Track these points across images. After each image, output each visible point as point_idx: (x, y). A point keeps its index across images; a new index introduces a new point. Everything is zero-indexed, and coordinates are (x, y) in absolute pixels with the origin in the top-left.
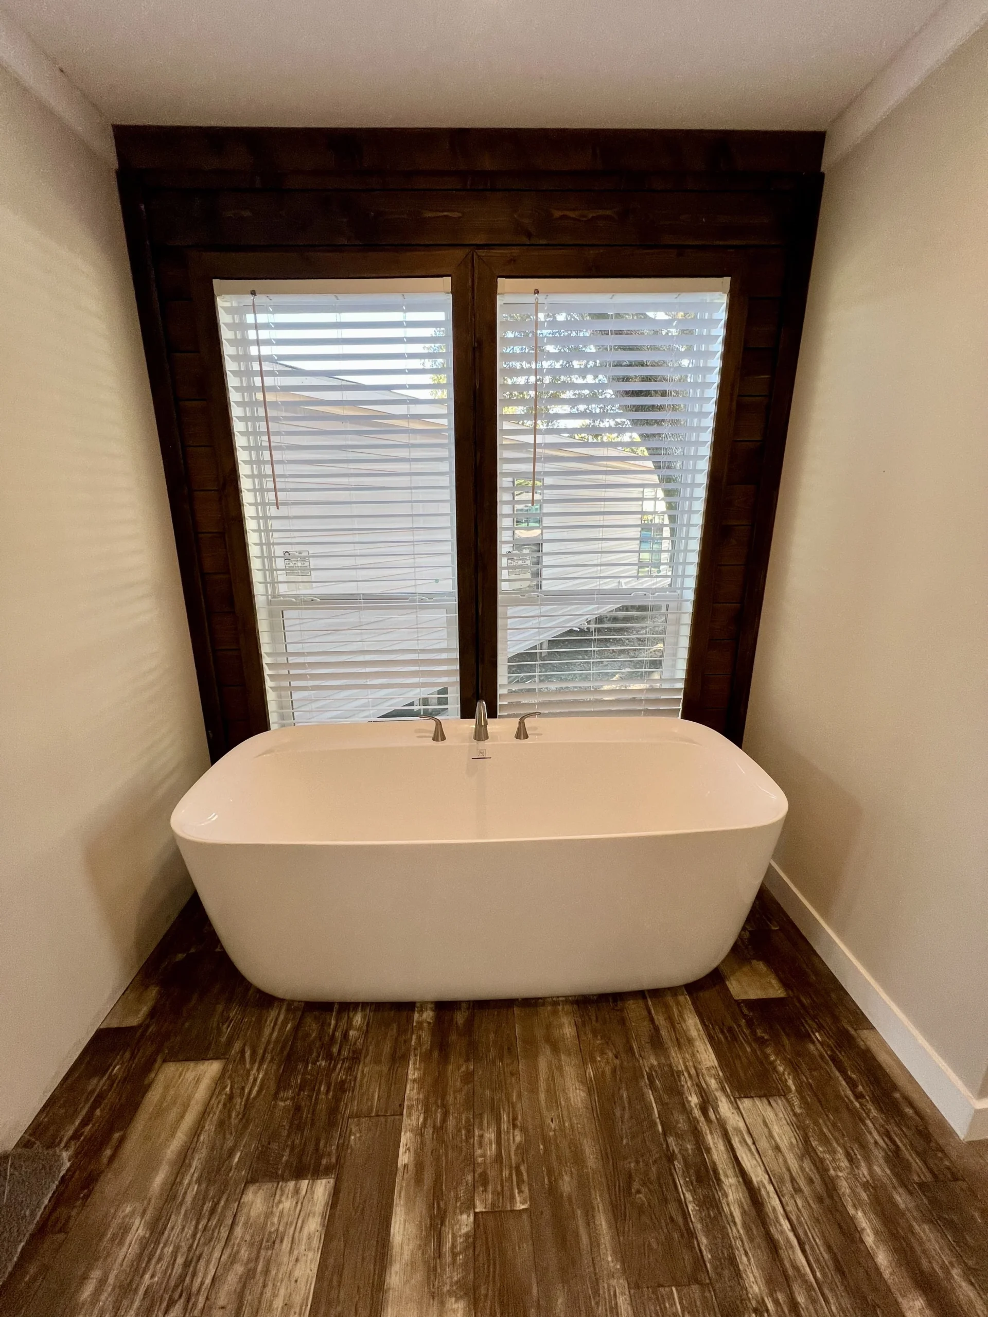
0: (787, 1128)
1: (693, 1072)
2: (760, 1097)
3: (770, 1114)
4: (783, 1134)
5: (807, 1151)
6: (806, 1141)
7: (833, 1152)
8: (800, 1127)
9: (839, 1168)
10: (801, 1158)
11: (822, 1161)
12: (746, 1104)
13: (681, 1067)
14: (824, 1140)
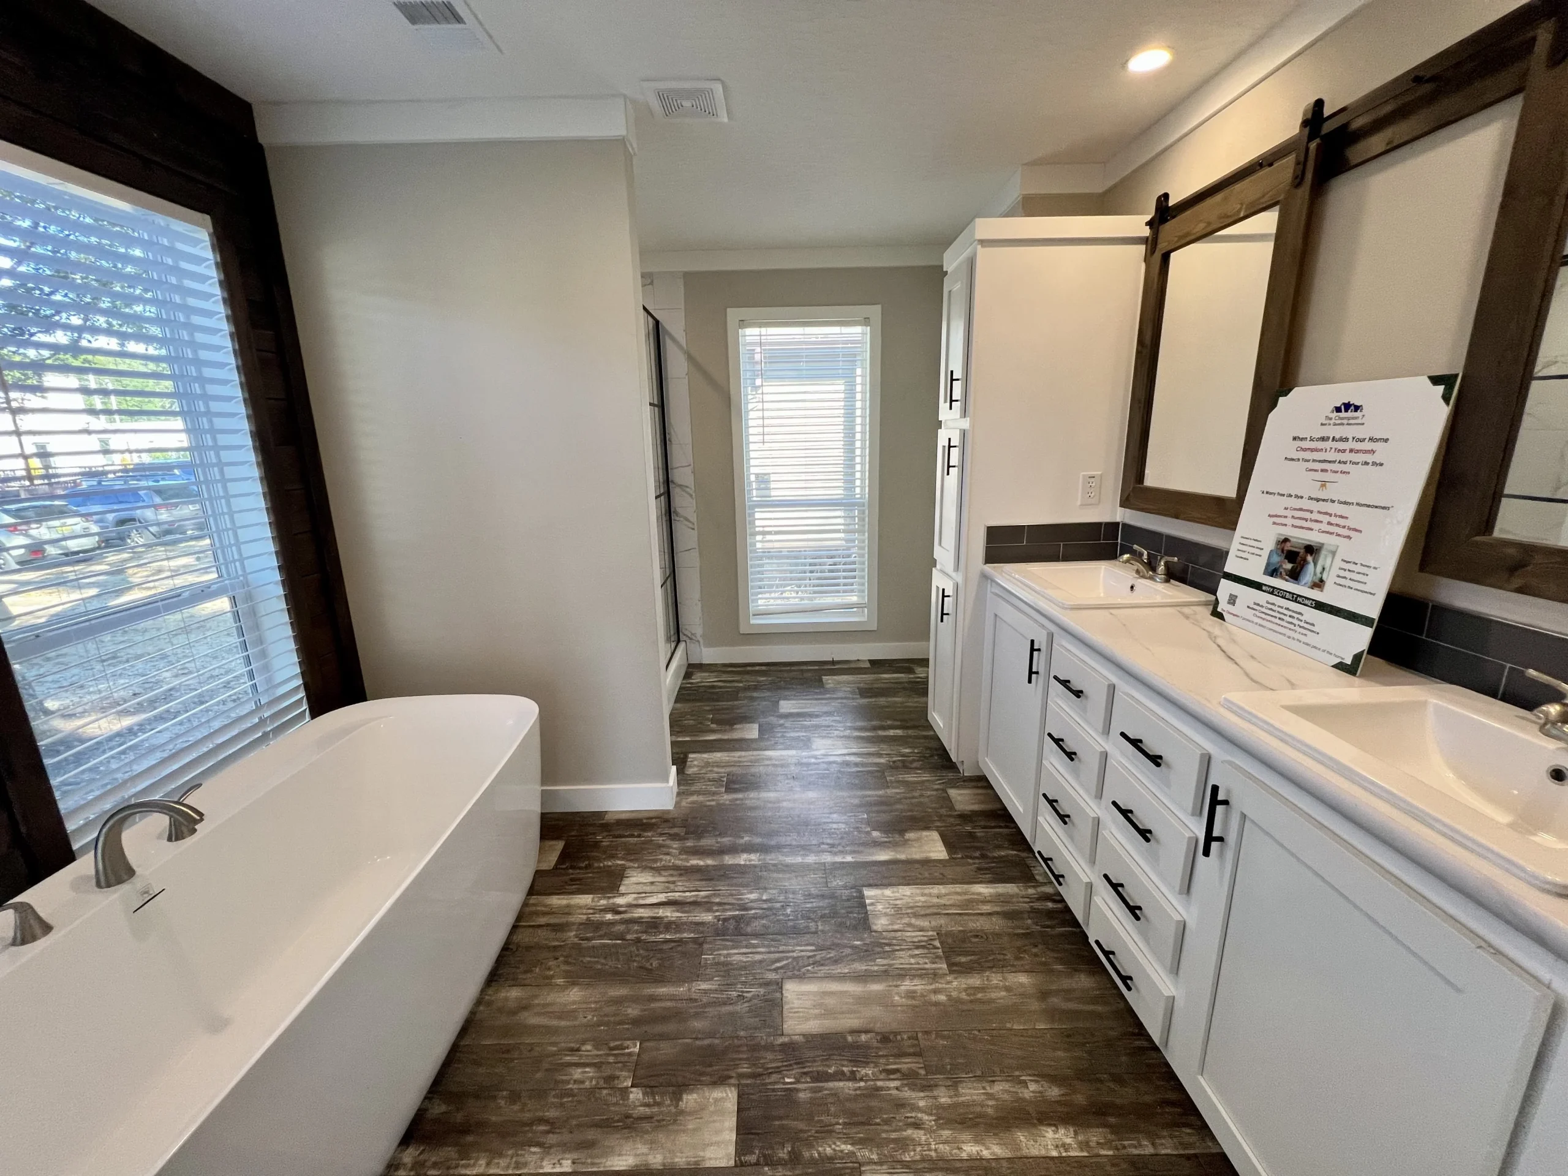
0: (642, 874)
1: (591, 911)
2: (622, 880)
3: (633, 880)
4: (646, 877)
5: (657, 870)
6: (652, 868)
7: (661, 860)
8: (644, 868)
9: (670, 861)
10: (660, 875)
11: (664, 866)
12: (622, 889)
13: (585, 917)
14: (655, 861)
